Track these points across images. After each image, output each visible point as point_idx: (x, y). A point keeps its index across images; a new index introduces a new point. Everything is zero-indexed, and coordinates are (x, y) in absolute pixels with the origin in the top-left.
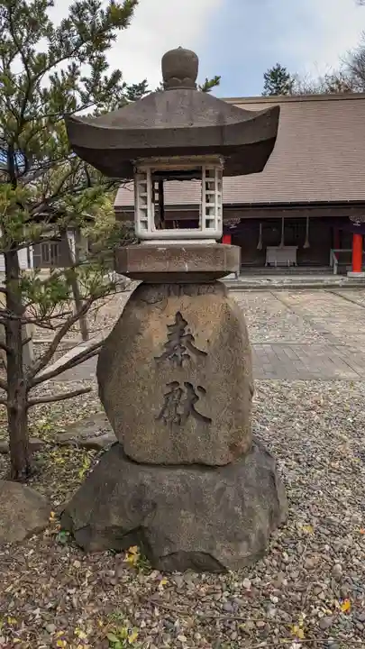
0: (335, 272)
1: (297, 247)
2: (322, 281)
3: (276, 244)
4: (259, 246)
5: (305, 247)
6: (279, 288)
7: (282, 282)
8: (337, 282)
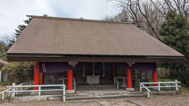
0: (118, 88)
1: (99, 76)
2: (118, 94)
3: (91, 74)
4: (84, 75)
5: (103, 76)
6: (99, 98)
7: (99, 95)
8: (126, 94)
